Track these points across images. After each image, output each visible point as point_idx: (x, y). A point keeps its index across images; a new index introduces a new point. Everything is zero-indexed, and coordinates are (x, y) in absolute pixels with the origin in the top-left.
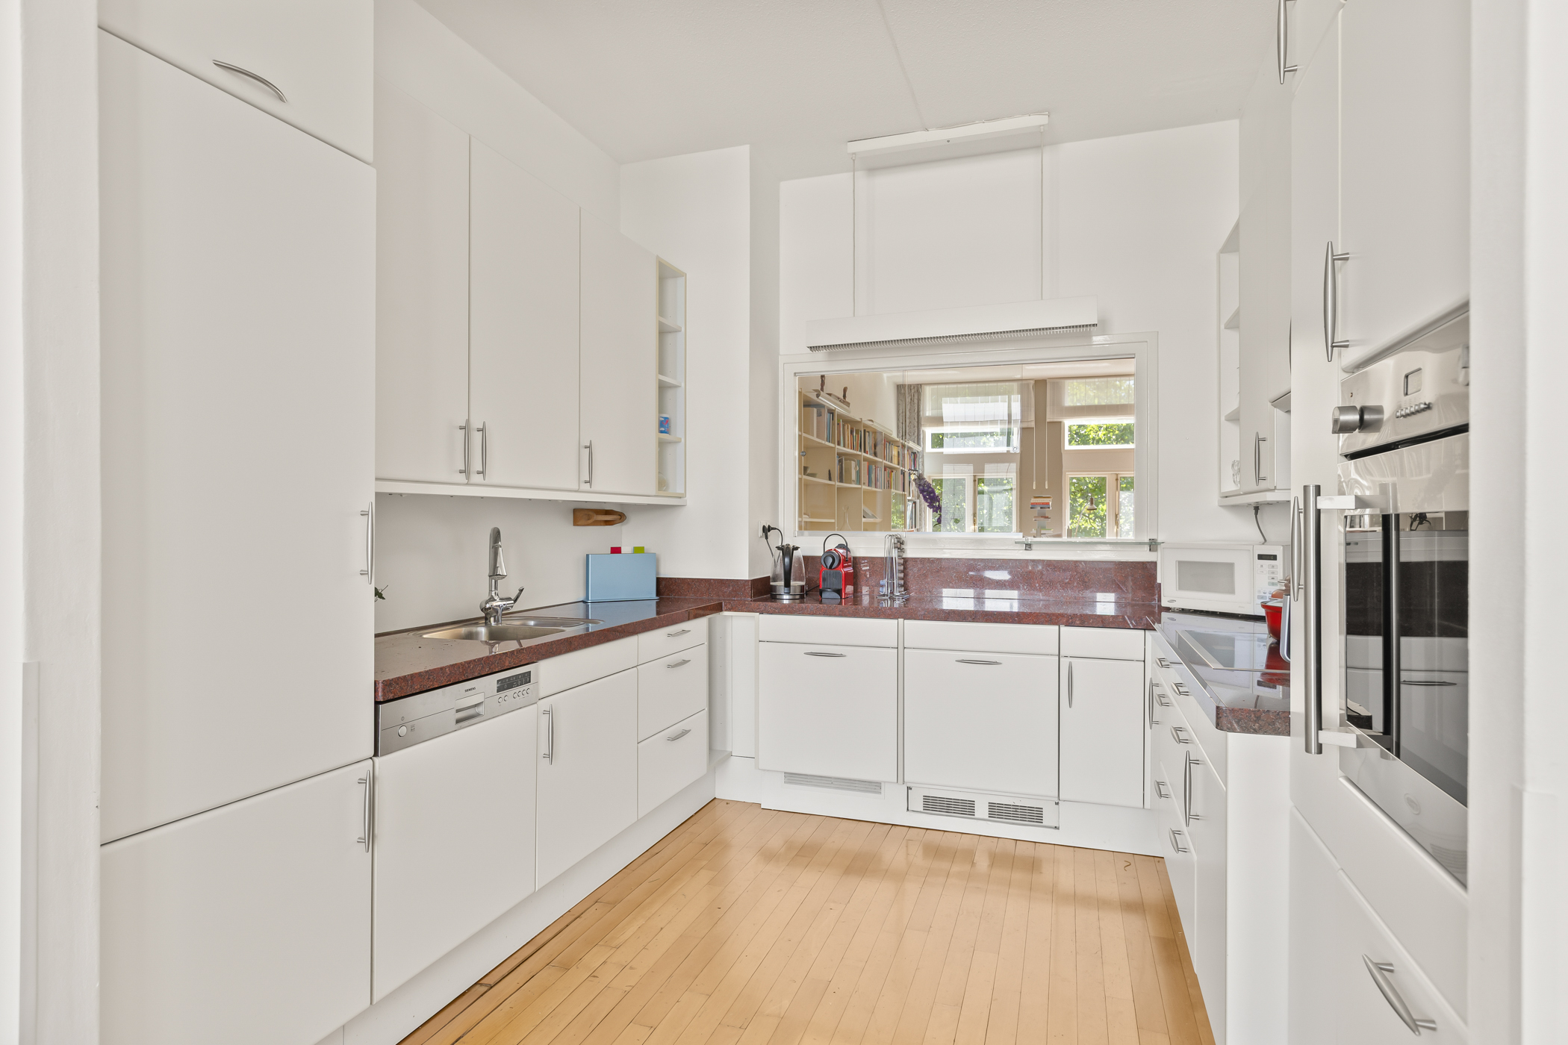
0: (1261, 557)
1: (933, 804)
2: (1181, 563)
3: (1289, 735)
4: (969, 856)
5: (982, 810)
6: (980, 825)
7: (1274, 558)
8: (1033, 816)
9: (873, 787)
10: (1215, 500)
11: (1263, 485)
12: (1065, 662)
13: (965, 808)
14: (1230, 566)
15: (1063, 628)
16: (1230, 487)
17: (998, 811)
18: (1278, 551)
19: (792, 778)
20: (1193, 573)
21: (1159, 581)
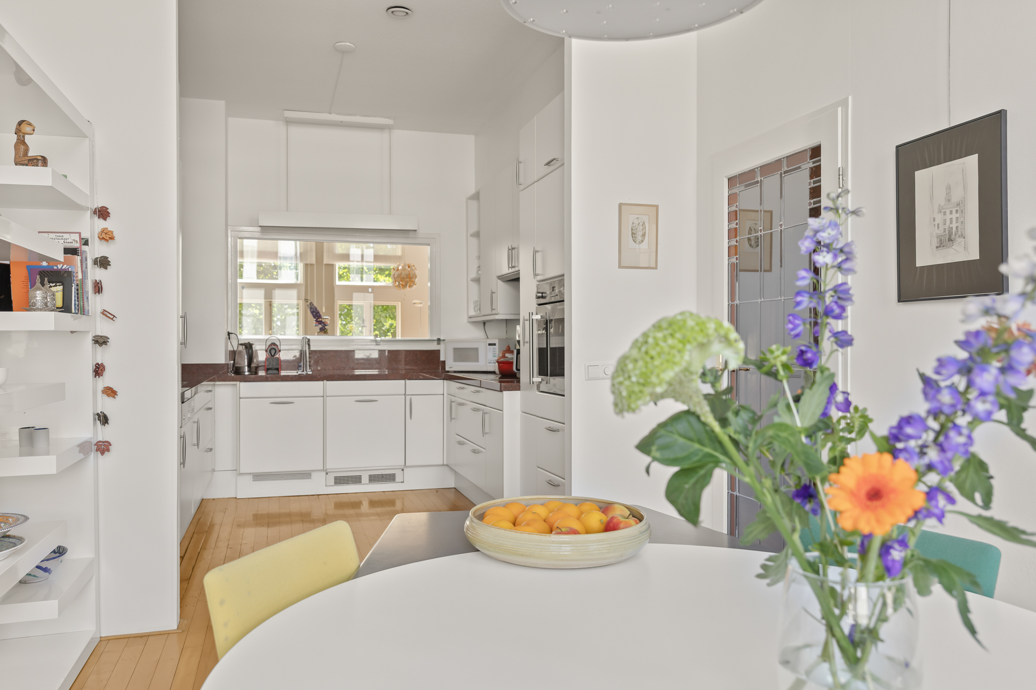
0: (490, 345)
1: (339, 481)
2: (455, 349)
3: (520, 390)
4: (356, 505)
5: (365, 479)
6: (366, 487)
7: (495, 344)
8: (391, 478)
9: (306, 475)
10: (465, 319)
11: (494, 312)
12: (408, 398)
13: (357, 480)
14: (477, 349)
15: (408, 381)
16: (472, 313)
17: (373, 479)
18: (496, 342)
19: (258, 477)
20: (462, 353)
21: (442, 359)
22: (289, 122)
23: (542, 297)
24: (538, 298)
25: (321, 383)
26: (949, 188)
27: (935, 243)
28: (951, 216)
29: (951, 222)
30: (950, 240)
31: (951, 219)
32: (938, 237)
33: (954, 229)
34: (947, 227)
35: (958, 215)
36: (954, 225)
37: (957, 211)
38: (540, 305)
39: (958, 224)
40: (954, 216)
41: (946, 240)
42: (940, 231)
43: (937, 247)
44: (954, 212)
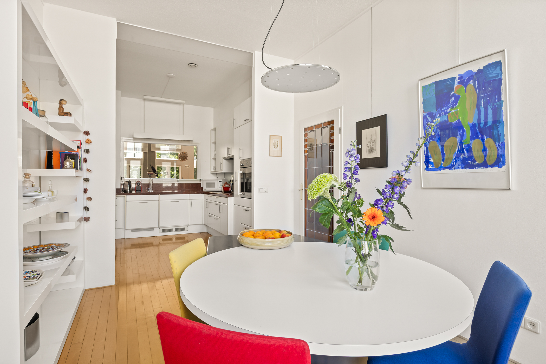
0: (219, 181)
1: (164, 231)
2: (206, 183)
3: (233, 197)
4: (171, 239)
5: (174, 230)
6: (174, 233)
7: (221, 181)
8: (183, 229)
9: (152, 229)
10: (210, 172)
11: (221, 170)
12: (190, 200)
13: (171, 230)
14: (215, 183)
15: (190, 194)
16: (212, 170)
17: (177, 230)
18: (222, 180)
19: (133, 230)
20: (209, 185)
21: (201, 186)
22: (145, 100)
23: (242, 165)
24: (241, 165)
25: (158, 195)
26: (371, 136)
27: (368, 152)
28: (372, 144)
29: (372, 146)
30: (372, 151)
31: (372, 145)
32: (368, 150)
33: (373, 148)
34: (371, 147)
35: (374, 144)
36: (373, 147)
37: (374, 142)
38: (241, 168)
39: (374, 147)
40: (373, 144)
41: (371, 151)
42: (369, 148)
43: (368, 153)
44: (373, 143)
